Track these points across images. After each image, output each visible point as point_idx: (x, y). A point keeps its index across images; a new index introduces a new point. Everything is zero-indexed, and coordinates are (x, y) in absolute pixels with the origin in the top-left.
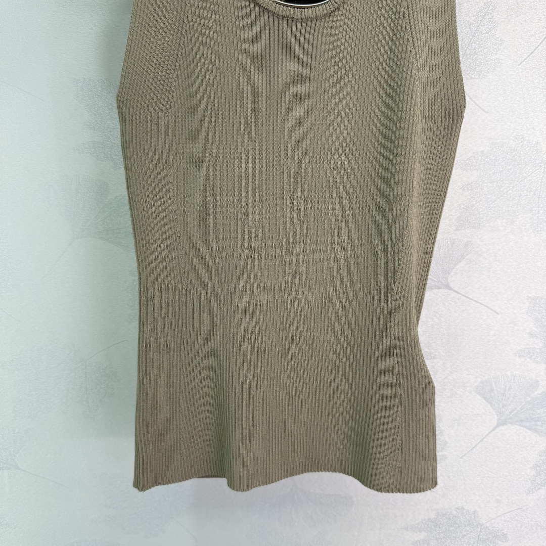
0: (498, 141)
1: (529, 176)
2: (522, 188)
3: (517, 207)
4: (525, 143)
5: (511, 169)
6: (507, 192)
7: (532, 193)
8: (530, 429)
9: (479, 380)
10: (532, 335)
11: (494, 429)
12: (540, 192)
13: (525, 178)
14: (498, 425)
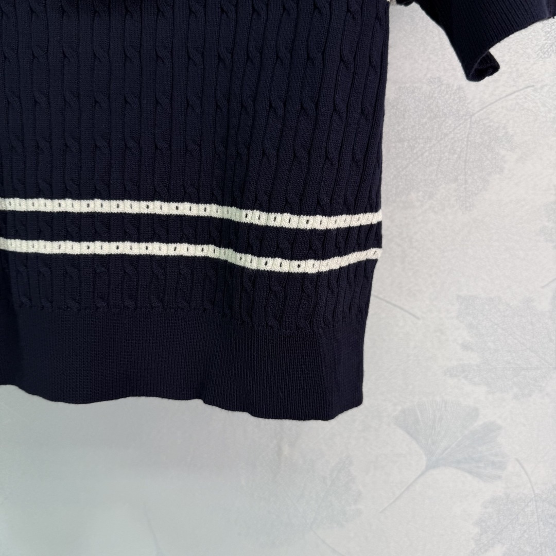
0: (408, 85)
1: (451, 132)
2: (442, 149)
3: (436, 175)
4: (443, 88)
5: (426, 123)
6: (422, 155)
7: (456, 156)
8: (470, 472)
9: (399, 408)
10: (466, 347)
11: (423, 474)
12: (466, 154)
13: (446, 135)
14: (429, 467)
